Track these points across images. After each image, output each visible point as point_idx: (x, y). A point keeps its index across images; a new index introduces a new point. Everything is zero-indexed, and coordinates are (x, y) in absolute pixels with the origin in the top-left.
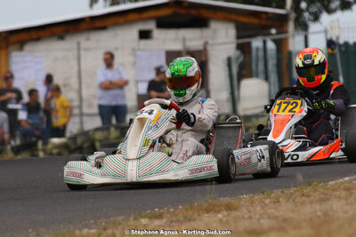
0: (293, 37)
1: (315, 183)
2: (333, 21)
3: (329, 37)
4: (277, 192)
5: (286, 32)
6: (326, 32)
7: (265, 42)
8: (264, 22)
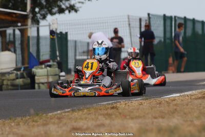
0: (31, 28)
1: (41, 114)
2: (54, 20)
3: (51, 29)
4: (19, 119)
5: (27, 25)
6: (50, 26)
7: (14, 31)
8: (14, 19)
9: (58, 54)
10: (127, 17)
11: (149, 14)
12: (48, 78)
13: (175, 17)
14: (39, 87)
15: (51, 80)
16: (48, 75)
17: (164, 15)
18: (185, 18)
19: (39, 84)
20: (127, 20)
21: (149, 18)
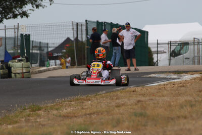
9: (25, 51)
10: (71, 23)
11: (86, 21)
12: (22, 70)
13: (105, 22)
14: (16, 76)
15: (24, 71)
16: (22, 68)
17: (98, 21)
18: (111, 23)
19: (15, 73)
20: (71, 25)
21: (87, 24)
